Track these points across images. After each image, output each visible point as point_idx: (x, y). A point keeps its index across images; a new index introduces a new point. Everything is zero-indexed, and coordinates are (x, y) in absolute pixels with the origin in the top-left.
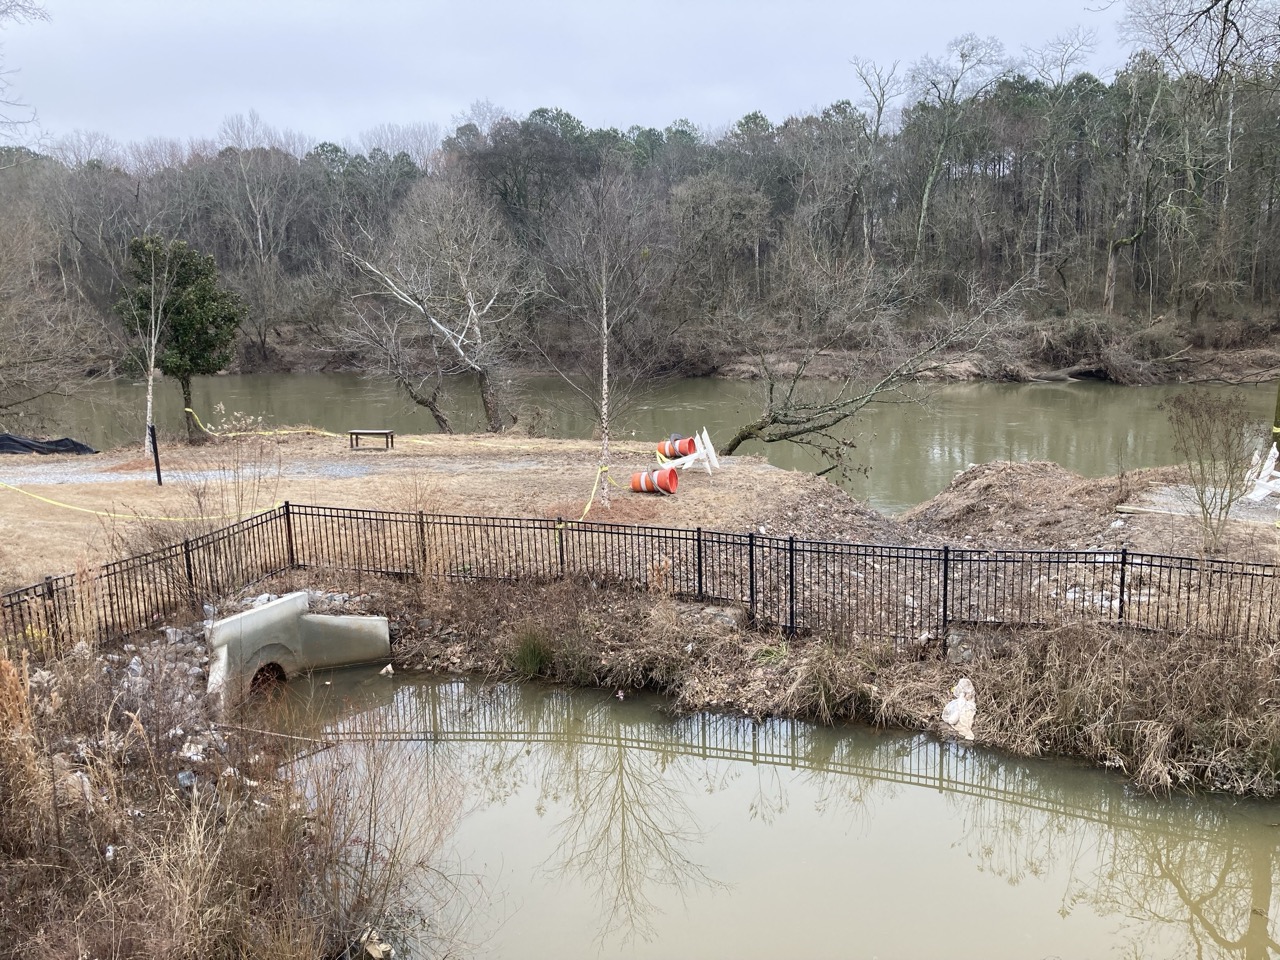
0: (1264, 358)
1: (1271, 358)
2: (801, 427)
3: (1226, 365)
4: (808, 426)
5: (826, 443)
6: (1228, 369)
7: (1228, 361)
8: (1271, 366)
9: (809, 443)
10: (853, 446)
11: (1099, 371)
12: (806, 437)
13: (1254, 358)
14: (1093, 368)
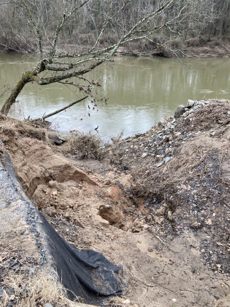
0: (205, 50)
1: (207, 50)
2: (66, 73)
3: (195, 52)
4: (71, 72)
5: (82, 83)
6: (196, 53)
7: (196, 51)
8: (207, 53)
9: (72, 84)
10: (99, 85)
11: (161, 53)
12: (70, 80)
13: (203, 50)
14: (159, 52)
